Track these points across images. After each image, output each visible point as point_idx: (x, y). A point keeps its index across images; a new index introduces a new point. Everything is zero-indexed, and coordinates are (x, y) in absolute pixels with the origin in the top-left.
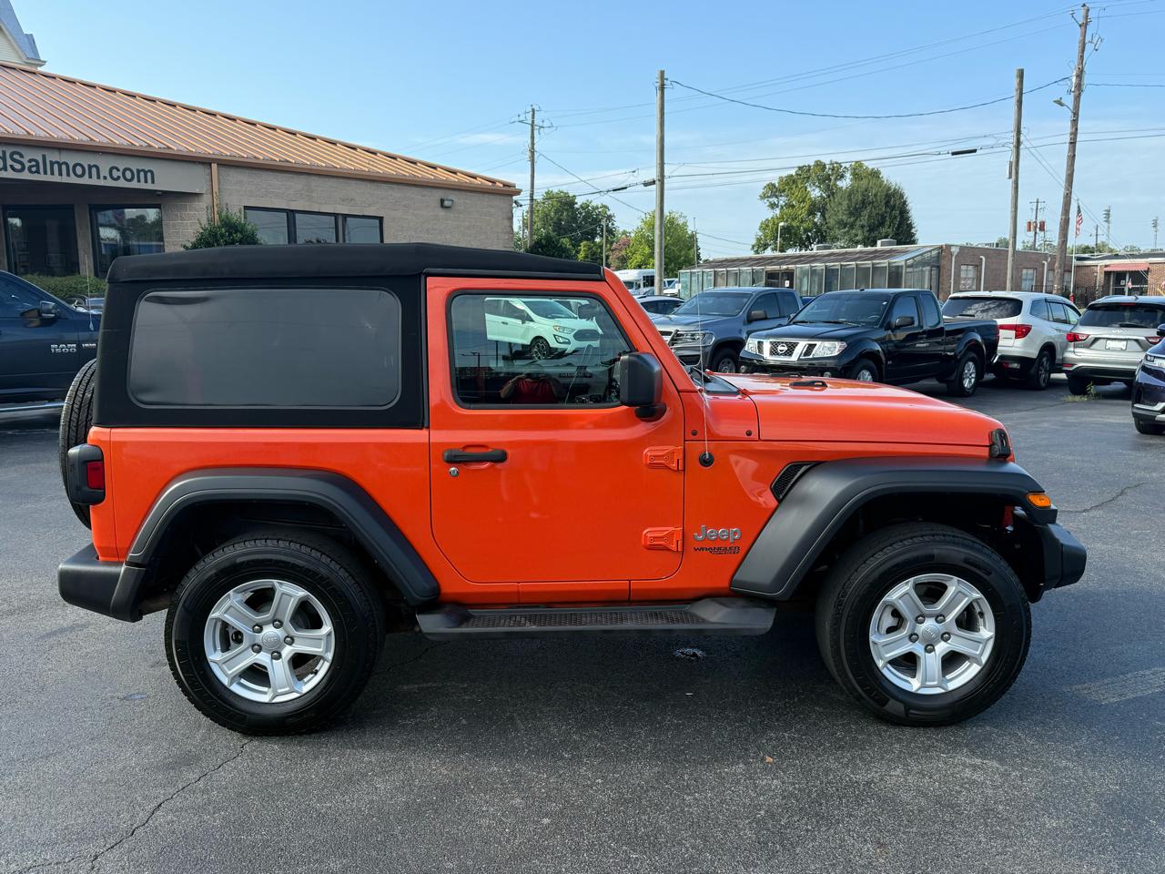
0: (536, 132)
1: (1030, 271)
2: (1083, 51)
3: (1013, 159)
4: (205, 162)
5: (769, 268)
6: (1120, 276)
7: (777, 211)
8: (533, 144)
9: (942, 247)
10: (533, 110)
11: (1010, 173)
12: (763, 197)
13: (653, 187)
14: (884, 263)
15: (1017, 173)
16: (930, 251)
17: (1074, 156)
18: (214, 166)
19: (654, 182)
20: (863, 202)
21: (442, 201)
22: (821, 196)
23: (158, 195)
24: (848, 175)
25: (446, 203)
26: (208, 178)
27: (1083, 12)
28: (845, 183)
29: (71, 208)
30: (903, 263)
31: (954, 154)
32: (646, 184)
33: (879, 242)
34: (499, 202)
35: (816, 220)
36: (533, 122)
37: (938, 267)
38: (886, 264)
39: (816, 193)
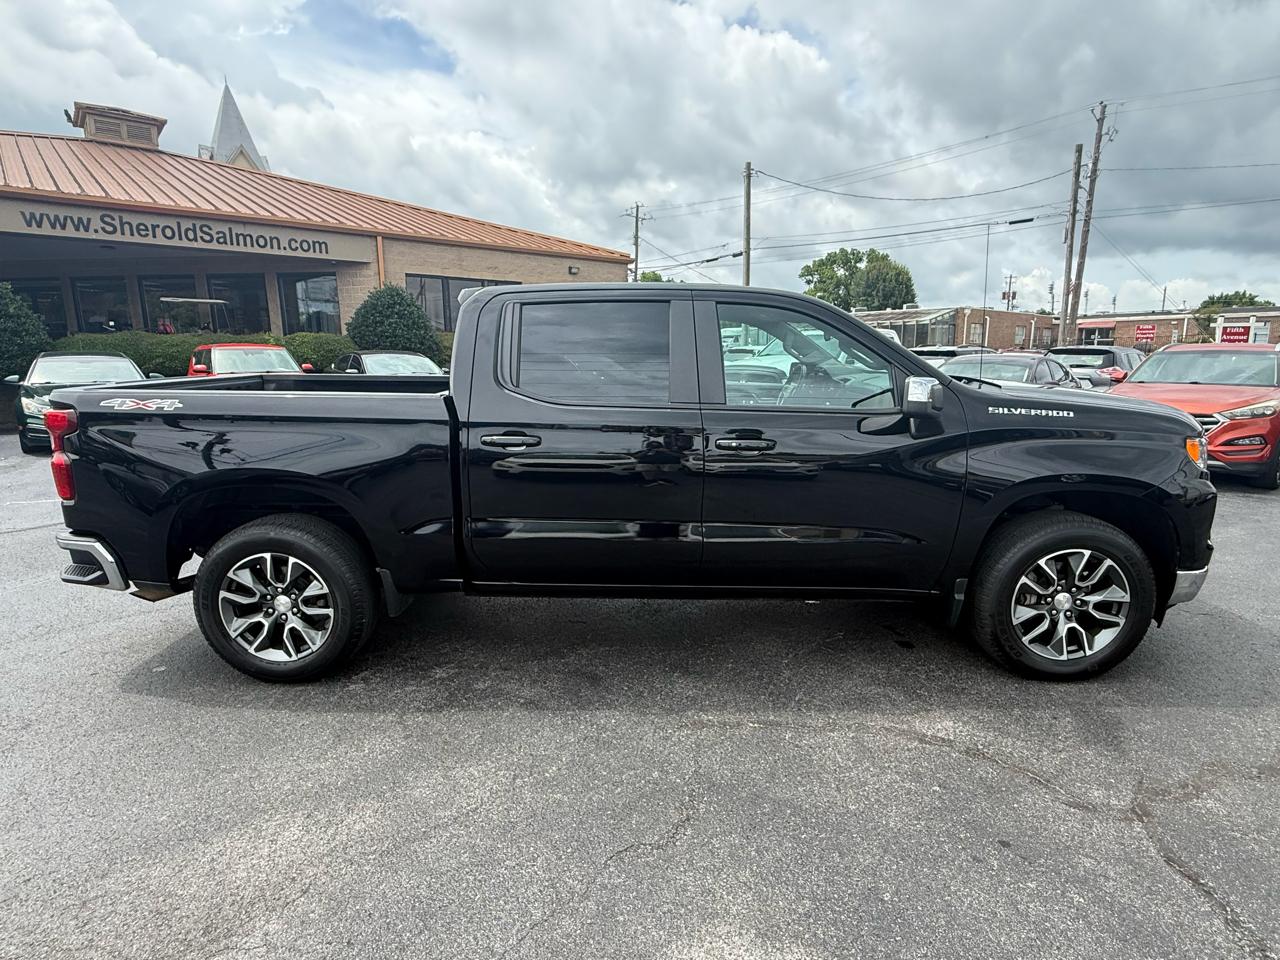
0: (639, 223)
1: (1022, 328)
2: (1099, 142)
3: (1069, 225)
4: (372, 235)
6: (1091, 332)
7: (812, 285)
8: (637, 232)
9: (957, 309)
11: (1066, 239)
12: (801, 276)
13: (742, 257)
16: (948, 313)
17: (1088, 230)
18: (379, 239)
19: (741, 254)
20: (878, 278)
21: (570, 268)
22: (845, 274)
23: (333, 264)
24: (865, 258)
25: (573, 270)
26: (375, 249)
27: (1100, 108)
28: (862, 265)
29: (262, 276)
30: (928, 322)
31: (1011, 223)
32: (735, 256)
33: (905, 306)
34: (617, 269)
35: (841, 292)
36: (637, 215)
37: (954, 325)
38: (914, 323)
39: (841, 272)
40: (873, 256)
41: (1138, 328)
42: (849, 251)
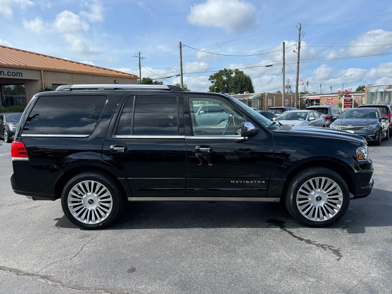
0: (141, 60)
1: (288, 100)
2: (300, 36)
3: (283, 68)
4: (39, 70)
6: (312, 101)
8: (140, 63)
9: (262, 94)
10: (140, 53)
11: (282, 72)
12: (210, 79)
14: (246, 98)
15: (284, 72)
16: (259, 95)
17: (299, 66)
18: (42, 71)
19: (179, 75)
20: (239, 81)
21: (115, 81)
23: (24, 81)
24: (234, 73)
26: (40, 75)
27: (299, 25)
28: (233, 75)
30: (252, 99)
31: (266, 66)
32: (177, 76)
33: (245, 92)
34: (133, 81)
35: (225, 86)
36: (140, 57)
37: (262, 99)
38: (247, 99)
39: (225, 78)
40: (237, 71)
41: (327, 99)
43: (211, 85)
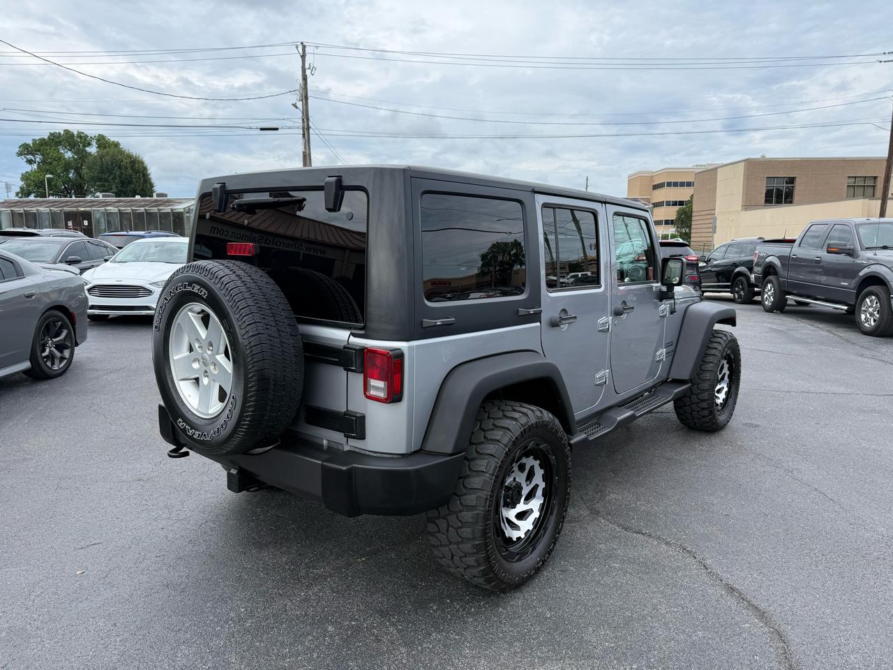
5: (67, 209)
7: (35, 166)
12: (20, 154)
14: (167, 209)
20: (112, 164)
22: (73, 157)
24: (94, 143)
28: (93, 150)
30: (182, 210)
31: (262, 129)
35: (71, 175)
38: (170, 211)
39: (68, 155)
40: (102, 142)
42: (76, 133)
43: (29, 168)
